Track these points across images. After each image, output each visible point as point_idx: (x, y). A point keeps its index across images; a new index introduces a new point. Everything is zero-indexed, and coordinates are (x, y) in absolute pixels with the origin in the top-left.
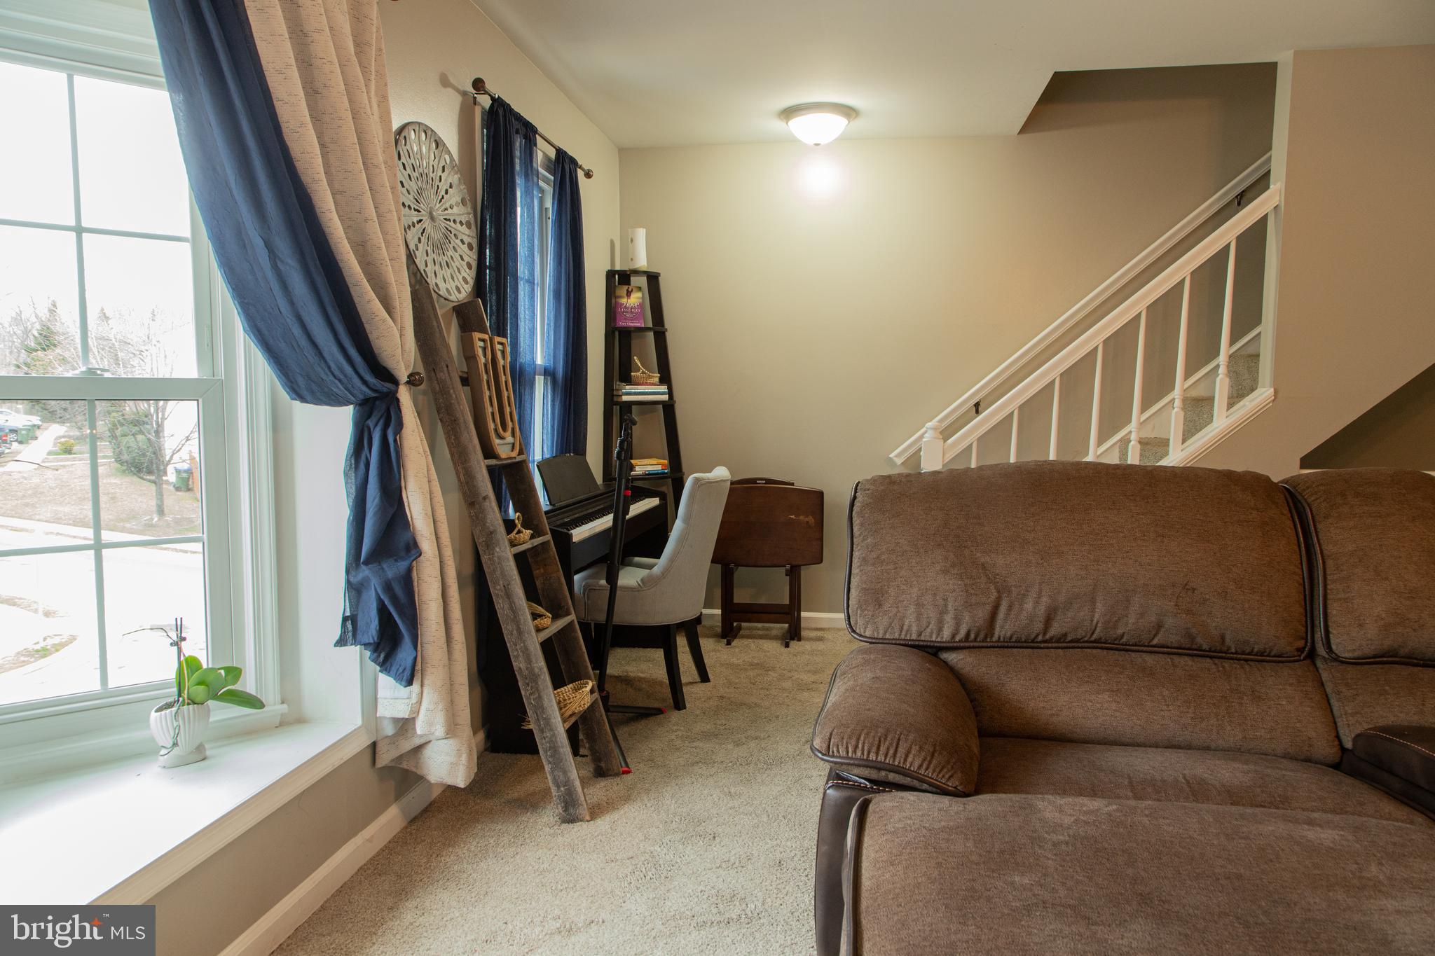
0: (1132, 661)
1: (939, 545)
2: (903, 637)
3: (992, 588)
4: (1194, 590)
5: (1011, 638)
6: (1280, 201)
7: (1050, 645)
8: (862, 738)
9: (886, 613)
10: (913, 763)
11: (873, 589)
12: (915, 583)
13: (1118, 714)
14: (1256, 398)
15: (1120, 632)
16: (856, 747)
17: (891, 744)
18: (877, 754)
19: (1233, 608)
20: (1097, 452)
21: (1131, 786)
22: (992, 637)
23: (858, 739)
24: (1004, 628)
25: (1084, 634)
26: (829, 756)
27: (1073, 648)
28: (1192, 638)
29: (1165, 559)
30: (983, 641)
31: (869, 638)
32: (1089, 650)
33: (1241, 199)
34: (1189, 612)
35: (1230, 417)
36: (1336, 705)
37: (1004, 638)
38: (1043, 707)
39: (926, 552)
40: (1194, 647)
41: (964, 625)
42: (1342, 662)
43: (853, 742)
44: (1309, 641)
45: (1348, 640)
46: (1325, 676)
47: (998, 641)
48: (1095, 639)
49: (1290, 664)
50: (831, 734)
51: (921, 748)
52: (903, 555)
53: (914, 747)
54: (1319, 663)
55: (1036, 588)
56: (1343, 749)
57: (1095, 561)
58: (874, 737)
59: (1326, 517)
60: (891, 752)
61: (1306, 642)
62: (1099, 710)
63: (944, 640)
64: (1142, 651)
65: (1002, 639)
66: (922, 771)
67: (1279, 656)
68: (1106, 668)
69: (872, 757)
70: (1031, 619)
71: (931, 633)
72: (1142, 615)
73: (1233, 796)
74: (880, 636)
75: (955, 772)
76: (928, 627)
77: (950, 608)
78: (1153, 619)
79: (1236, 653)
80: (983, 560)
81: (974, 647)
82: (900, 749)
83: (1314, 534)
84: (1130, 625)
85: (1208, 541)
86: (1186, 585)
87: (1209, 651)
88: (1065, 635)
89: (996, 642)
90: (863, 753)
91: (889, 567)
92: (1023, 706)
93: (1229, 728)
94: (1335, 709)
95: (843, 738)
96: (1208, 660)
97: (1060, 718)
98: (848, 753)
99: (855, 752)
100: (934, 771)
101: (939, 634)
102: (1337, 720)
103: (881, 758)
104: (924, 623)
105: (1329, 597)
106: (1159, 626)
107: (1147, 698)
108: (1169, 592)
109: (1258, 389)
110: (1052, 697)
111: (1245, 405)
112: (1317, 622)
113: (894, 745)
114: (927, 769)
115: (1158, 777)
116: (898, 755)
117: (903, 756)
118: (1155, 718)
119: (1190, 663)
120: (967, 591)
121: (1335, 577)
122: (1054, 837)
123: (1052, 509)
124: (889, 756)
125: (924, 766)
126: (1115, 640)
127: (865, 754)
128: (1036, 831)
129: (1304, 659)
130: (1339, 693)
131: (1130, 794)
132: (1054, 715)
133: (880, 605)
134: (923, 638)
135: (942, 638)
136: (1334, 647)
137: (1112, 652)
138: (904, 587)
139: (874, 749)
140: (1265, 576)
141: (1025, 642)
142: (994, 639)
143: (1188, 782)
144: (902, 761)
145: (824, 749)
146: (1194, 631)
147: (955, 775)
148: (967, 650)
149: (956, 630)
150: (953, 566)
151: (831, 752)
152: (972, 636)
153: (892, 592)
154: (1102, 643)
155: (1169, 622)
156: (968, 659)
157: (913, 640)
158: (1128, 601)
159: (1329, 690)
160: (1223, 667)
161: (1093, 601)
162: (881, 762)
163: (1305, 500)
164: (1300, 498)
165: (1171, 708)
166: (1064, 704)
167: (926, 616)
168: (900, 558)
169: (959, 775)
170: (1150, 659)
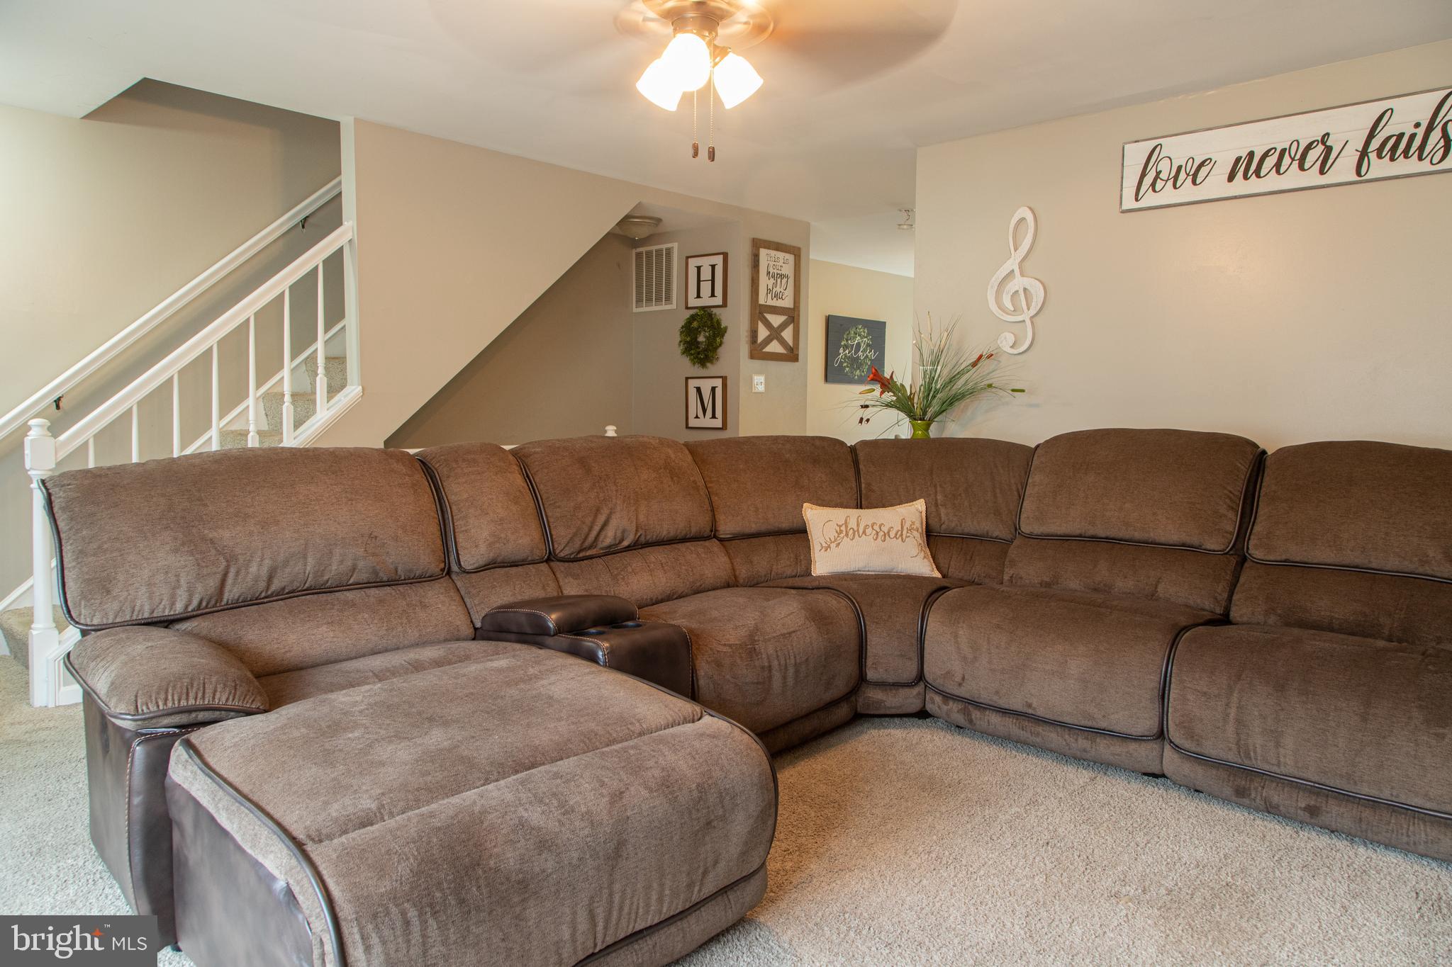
0: (338, 599)
1: (167, 528)
2: (134, 617)
3: (221, 558)
4: (376, 537)
5: (238, 600)
6: (353, 235)
7: (272, 599)
8: (170, 691)
9: (115, 598)
10: (221, 699)
11: (98, 578)
12: (145, 565)
13: (335, 639)
14: (349, 393)
15: (326, 578)
16: (166, 699)
17: (198, 689)
18: (187, 699)
19: (402, 547)
20: (292, 439)
21: (376, 675)
22: (221, 601)
23: (166, 693)
24: (231, 593)
25: (298, 585)
26: (138, 715)
27: (290, 598)
28: (376, 573)
29: (356, 517)
30: (213, 607)
31: (98, 625)
32: (304, 597)
33: (304, 223)
34: (374, 555)
35: (331, 409)
36: (467, 600)
37: (232, 601)
38: (278, 648)
39: (153, 535)
40: (378, 580)
41: (197, 596)
42: (468, 573)
43: (162, 696)
44: (447, 562)
45: (471, 556)
46: (459, 584)
47: (227, 604)
48: (308, 587)
49: (438, 580)
50: (136, 696)
51: (224, 685)
52: (128, 541)
53: (218, 686)
54: (454, 577)
55: (259, 553)
56: (476, 629)
57: (305, 524)
58: (181, 687)
59: (448, 477)
60: (200, 695)
61: (445, 564)
62: (321, 639)
63: (177, 612)
64: (342, 590)
65: (230, 602)
66: (230, 703)
67: (430, 577)
68: (320, 608)
69: (183, 703)
70: (256, 580)
71: (164, 609)
72: (342, 562)
73: (438, 663)
74: (110, 621)
75: (255, 697)
76: (160, 603)
77: (183, 581)
78: (349, 563)
79: (405, 580)
80: (211, 536)
81: (206, 613)
82: (207, 691)
83: (442, 490)
84: (334, 570)
85: (382, 501)
86: (371, 534)
87: (388, 581)
88: (284, 589)
89: (225, 605)
90: (174, 703)
91: (114, 555)
92: (259, 651)
93: (410, 631)
94: (468, 604)
95: (151, 696)
96: (389, 588)
97: (292, 654)
98: (158, 706)
99: (165, 704)
100: (239, 700)
101: (171, 609)
102: (470, 611)
103: (192, 702)
104: (157, 600)
105: (456, 531)
106: (354, 569)
107: (354, 622)
108: (359, 542)
109: (348, 387)
110: (284, 639)
111: (340, 400)
112: (451, 549)
113: (201, 689)
114: (233, 700)
115: (389, 666)
116: (207, 695)
117: (212, 695)
118: (362, 636)
119: (377, 592)
120: (198, 565)
121: (459, 517)
122: (357, 709)
123: (264, 487)
124: (198, 698)
125: (231, 699)
126: (322, 585)
127: (176, 703)
128: (343, 709)
129: (446, 575)
130: (469, 593)
131: (377, 680)
132: (287, 652)
133: (108, 592)
134: (155, 615)
135: (175, 611)
136: (462, 563)
137: (321, 595)
138: (134, 571)
139: (184, 696)
140: (419, 521)
141: (250, 600)
142: (223, 604)
143: (409, 663)
144: (211, 699)
145: (132, 710)
146: (378, 567)
147: (256, 699)
148: (200, 617)
149: (189, 601)
150: (183, 544)
151: (140, 710)
152: (204, 604)
153: (121, 577)
154: (311, 590)
155: (361, 564)
156: (203, 624)
157: (145, 619)
158: (331, 553)
159: (462, 593)
160: (399, 590)
161: (305, 557)
162: (192, 705)
163: (434, 467)
164: (429, 465)
165: (371, 626)
166: (294, 641)
167: (158, 594)
168: (125, 545)
169: (259, 698)
170: (350, 595)
